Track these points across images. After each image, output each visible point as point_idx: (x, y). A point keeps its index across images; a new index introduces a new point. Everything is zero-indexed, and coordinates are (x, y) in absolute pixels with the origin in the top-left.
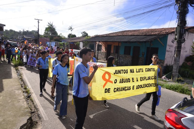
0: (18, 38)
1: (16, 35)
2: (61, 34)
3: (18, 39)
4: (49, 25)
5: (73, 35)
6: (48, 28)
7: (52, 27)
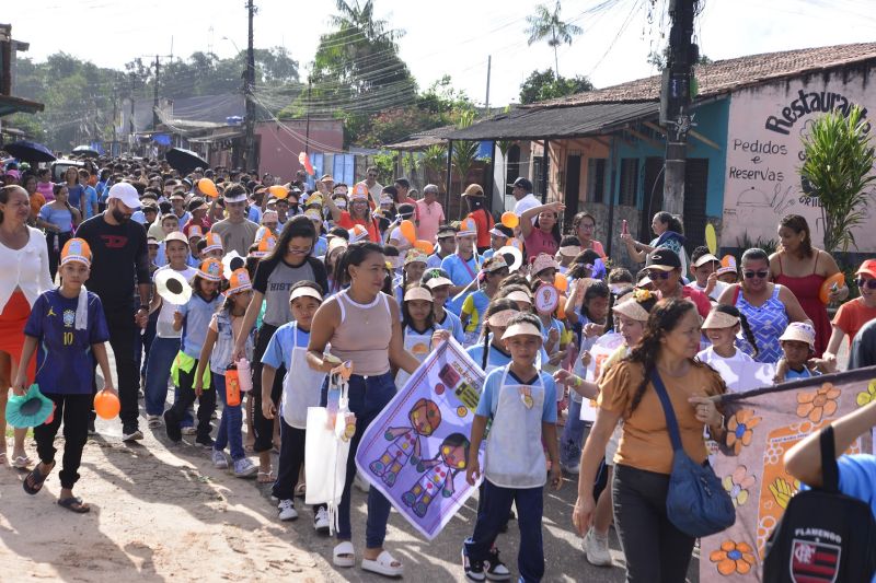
0: (120, 128)
1: (101, 104)
2: (447, 80)
3: (115, 142)
4: (345, 15)
5: (561, 80)
6: (336, 38)
7: (372, 33)
